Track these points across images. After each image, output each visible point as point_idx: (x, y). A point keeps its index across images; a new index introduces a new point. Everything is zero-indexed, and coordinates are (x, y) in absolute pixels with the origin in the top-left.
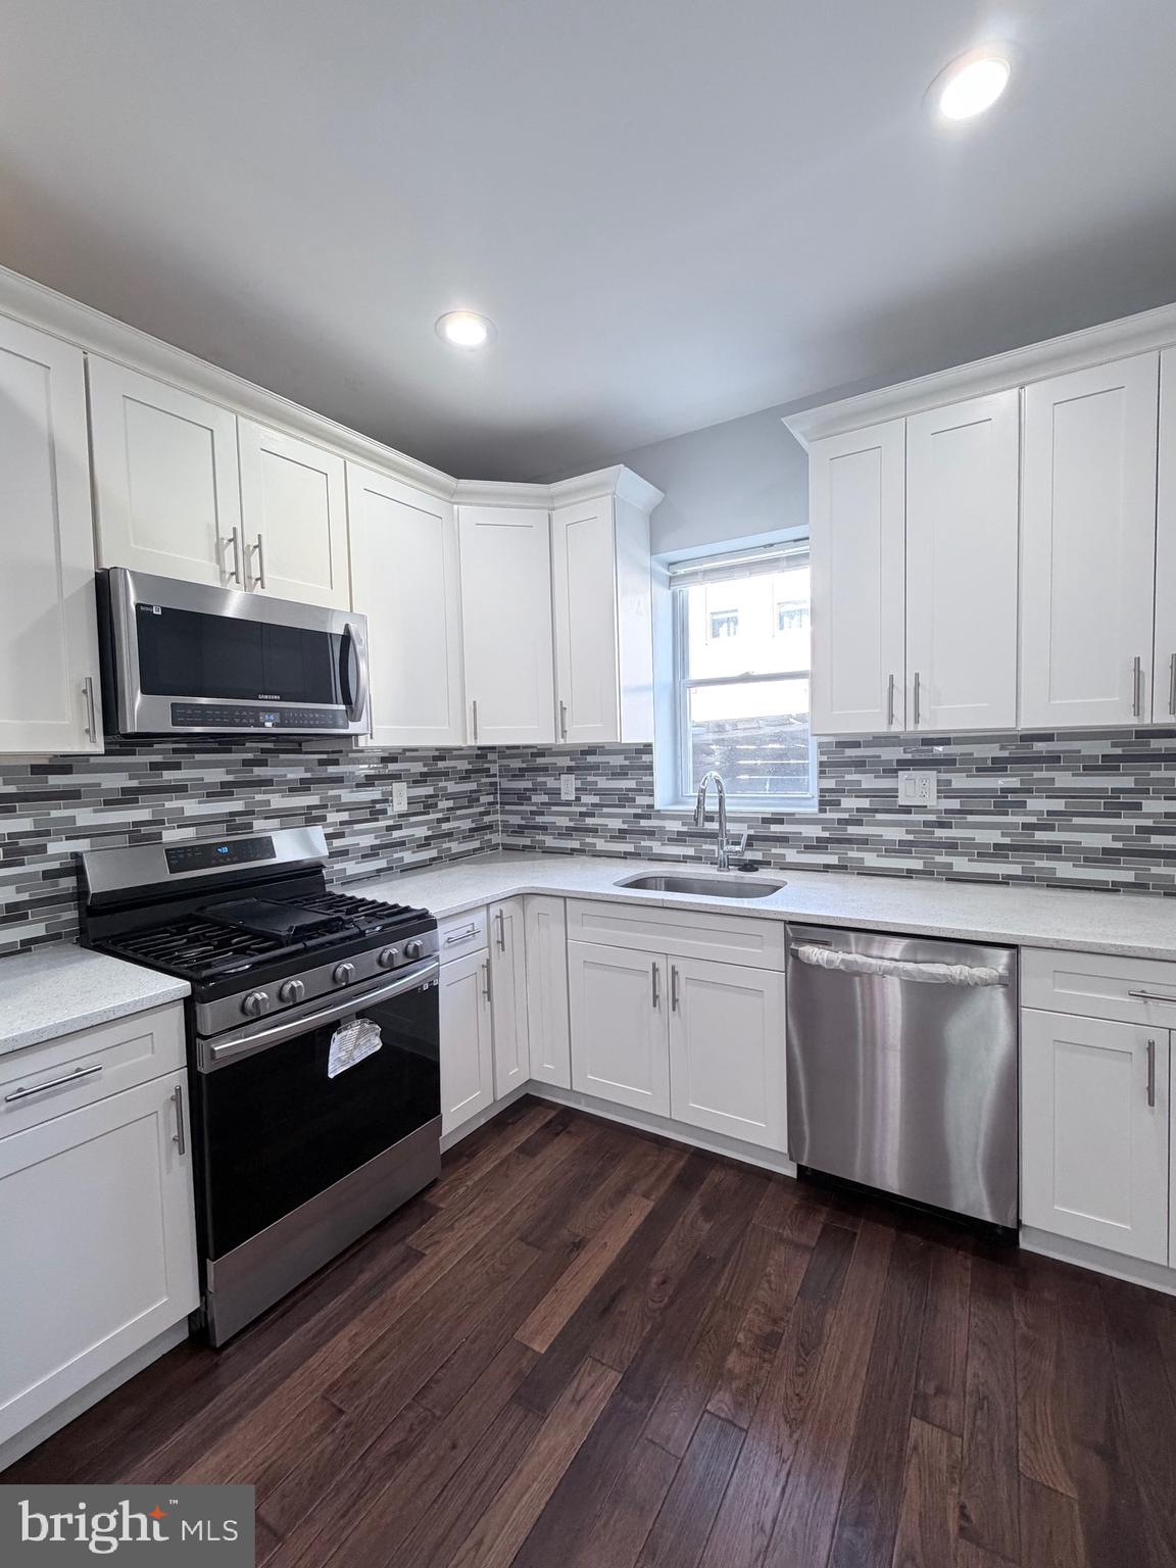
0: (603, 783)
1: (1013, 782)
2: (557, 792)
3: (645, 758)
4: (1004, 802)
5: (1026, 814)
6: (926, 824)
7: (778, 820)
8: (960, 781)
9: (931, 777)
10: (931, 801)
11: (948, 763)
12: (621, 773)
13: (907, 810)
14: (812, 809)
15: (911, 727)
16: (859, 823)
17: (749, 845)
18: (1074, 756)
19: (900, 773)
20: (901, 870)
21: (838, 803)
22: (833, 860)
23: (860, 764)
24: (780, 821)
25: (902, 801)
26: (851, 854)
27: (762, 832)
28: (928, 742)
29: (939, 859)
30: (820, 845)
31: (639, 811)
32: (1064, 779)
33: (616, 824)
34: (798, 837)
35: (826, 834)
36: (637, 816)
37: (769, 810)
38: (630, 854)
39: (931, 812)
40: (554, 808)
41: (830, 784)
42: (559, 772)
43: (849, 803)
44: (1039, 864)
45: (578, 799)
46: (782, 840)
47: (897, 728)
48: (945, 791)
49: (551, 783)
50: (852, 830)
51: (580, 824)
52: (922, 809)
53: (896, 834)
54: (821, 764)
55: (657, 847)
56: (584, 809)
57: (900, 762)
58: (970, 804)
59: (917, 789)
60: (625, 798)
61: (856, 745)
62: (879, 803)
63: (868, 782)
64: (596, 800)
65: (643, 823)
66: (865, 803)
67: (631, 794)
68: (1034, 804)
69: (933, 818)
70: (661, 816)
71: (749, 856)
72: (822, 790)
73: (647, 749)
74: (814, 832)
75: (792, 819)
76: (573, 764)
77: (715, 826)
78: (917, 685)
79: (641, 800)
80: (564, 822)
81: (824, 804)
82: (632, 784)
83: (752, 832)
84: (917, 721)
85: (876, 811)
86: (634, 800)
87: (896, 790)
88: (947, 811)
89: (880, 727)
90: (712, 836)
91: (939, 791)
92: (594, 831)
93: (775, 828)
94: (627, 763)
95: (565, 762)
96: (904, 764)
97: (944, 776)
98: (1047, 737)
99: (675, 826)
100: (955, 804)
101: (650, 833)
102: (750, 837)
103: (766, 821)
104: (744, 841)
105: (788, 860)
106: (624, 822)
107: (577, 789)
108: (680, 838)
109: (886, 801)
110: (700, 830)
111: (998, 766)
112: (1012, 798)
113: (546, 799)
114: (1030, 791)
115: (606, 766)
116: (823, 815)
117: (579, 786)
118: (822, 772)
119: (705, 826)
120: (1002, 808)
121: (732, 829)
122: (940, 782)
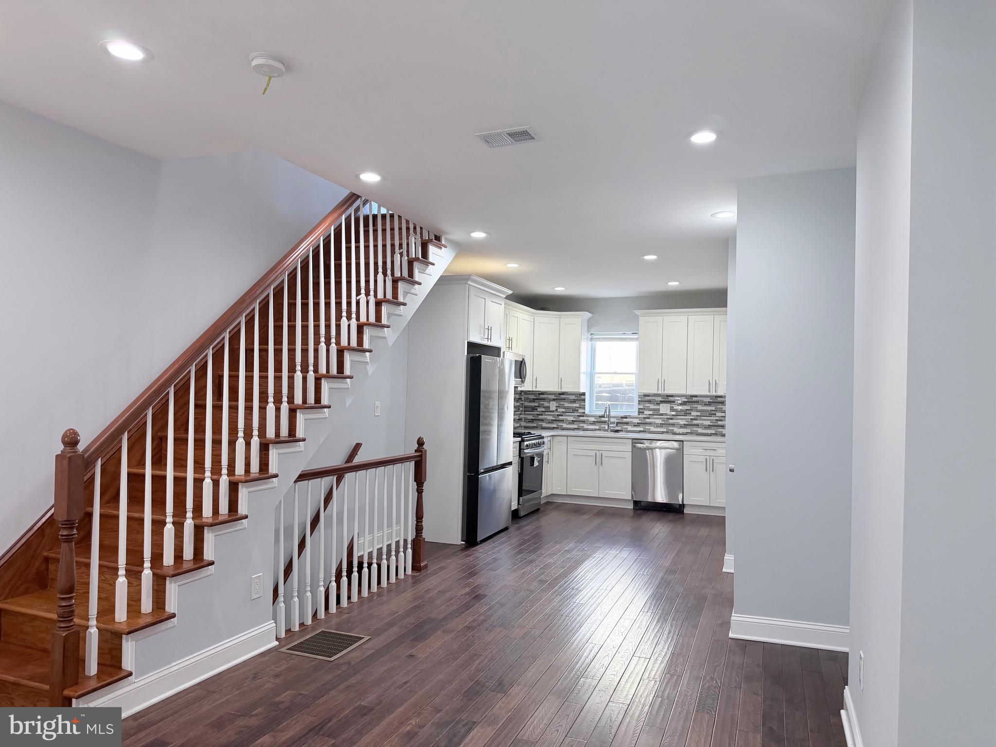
0: (566, 405)
1: (689, 408)
2: (549, 407)
3: (582, 397)
4: (686, 413)
5: (692, 416)
6: (667, 419)
8: (676, 407)
9: (669, 405)
10: (668, 412)
11: (673, 402)
12: (574, 401)
13: (662, 415)
14: (636, 414)
15: (663, 392)
16: (649, 418)
17: (617, 425)
18: (702, 401)
19: (660, 404)
20: (660, 432)
21: (643, 412)
22: (642, 429)
23: (650, 402)
24: (626, 418)
25: (661, 412)
26: (647, 427)
27: (620, 421)
28: (668, 396)
29: (670, 428)
30: (638, 425)
31: (580, 414)
32: (700, 407)
33: (571, 418)
34: (632, 423)
35: (640, 422)
36: (579, 416)
37: (623, 415)
38: (576, 428)
39: (669, 415)
40: (546, 413)
41: (641, 407)
42: (550, 400)
43: (646, 412)
44: (694, 429)
45: (557, 410)
46: (627, 423)
47: (659, 392)
48: (672, 409)
49: (546, 404)
50: (647, 420)
51: (557, 419)
52: (666, 414)
53: (659, 422)
54: (639, 401)
55: (585, 426)
56: (559, 413)
57: (661, 401)
58: (679, 414)
59: (664, 409)
60: (575, 410)
61: (649, 396)
62: (655, 413)
63: (652, 406)
64: (564, 410)
65: (581, 418)
66: (651, 413)
67: (577, 409)
68: (693, 413)
69: (669, 417)
70: (588, 416)
71: (617, 428)
72: (639, 409)
73: (584, 394)
74: (637, 421)
75: (630, 417)
76: (555, 398)
77: (607, 419)
78: (664, 382)
79: (580, 411)
80: (551, 418)
81: (639, 413)
82: (577, 405)
83: (618, 421)
84: (665, 391)
85: (654, 415)
86: (578, 411)
87: (659, 409)
88: (672, 415)
89: (656, 392)
90: (605, 422)
91: (670, 410)
92: (562, 421)
93: (625, 420)
94: (576, 398)
95: (553, 397)
96: (662, 402)
97: (672, 406)
98: (696, 396)
99: (592, 419)
100: (674, 413)
101: (583, 422)
102: (617, 423)
103: (622, 417)
104: (616, 423)
105: (628, 429)
106: (574, 418)
107: (556, 406)
108: (594, 423)
109: (656, 412)
110: (600, 421)
111: (685, 403)
112: (688, 412)
113: (543, 410)
114: (692, 410)
115: (568, 399)
116: (639, 416)
117: (557, 405)
118: (639, 403)
119: (603, 419)
120: (686, 414)
121: (612, 420)
122: (670, 407)
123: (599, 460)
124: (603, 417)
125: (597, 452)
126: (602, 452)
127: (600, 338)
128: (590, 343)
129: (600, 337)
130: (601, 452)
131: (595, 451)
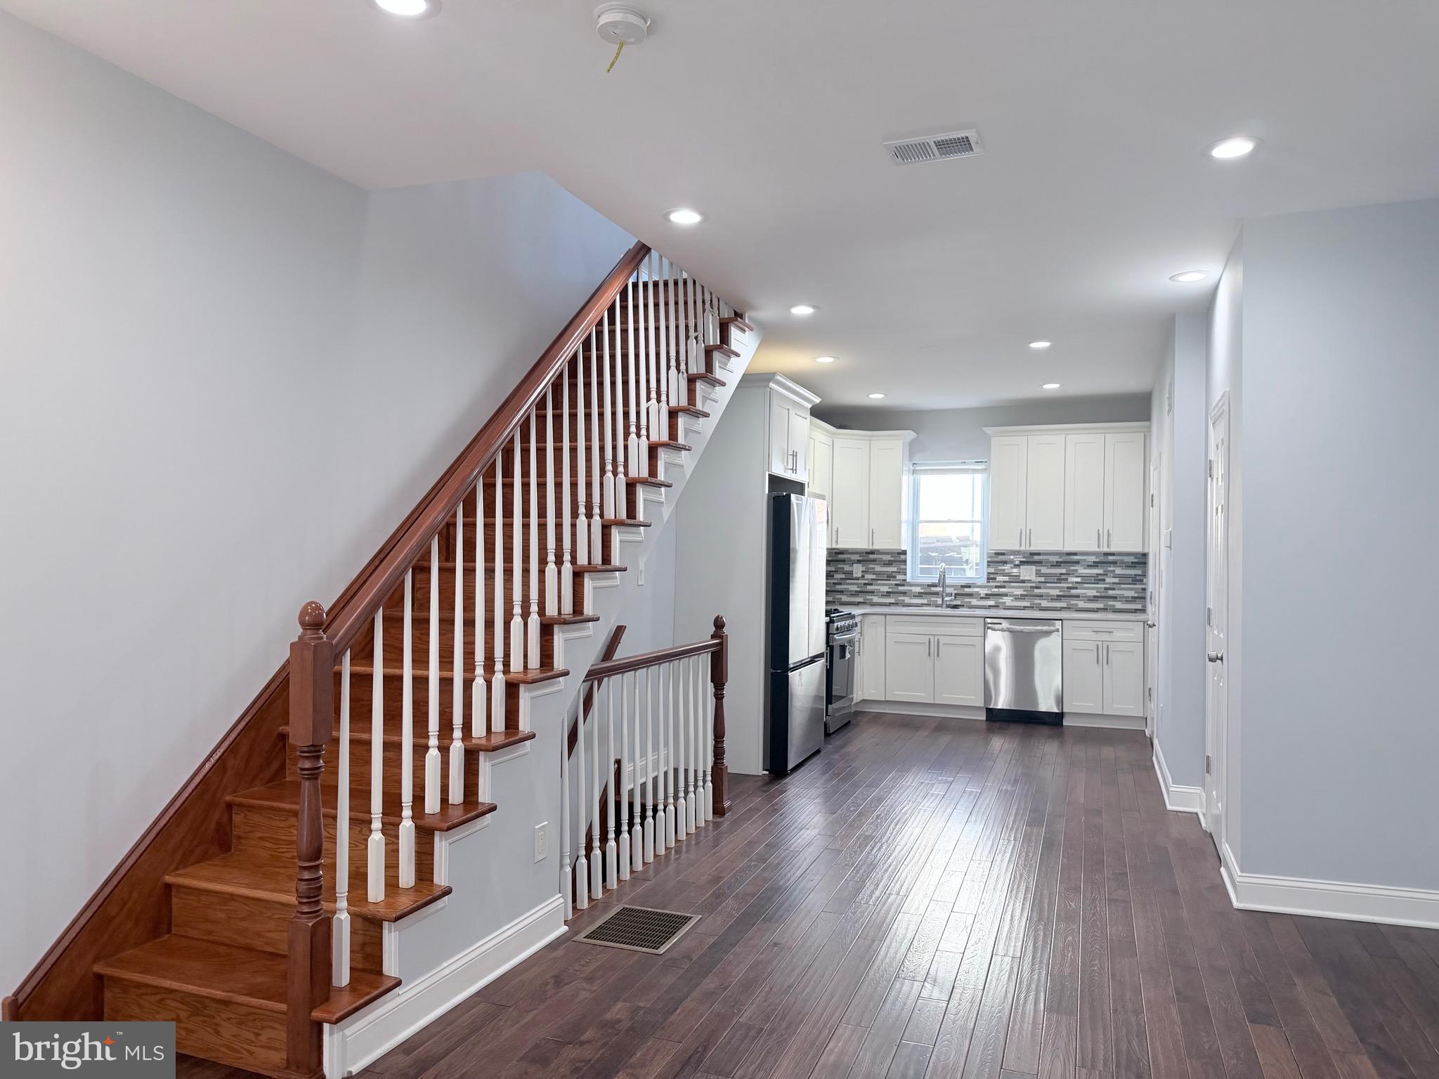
0: (878, 568)
1: (1063, 571)
2: (851, 573)
3: (903, 557)
4: (1060, 579)
5: (1068, 583)
6: (1032, 587)
7: (969, 586)
8: (1044, 570)
9: (1033, 568)
10: (1033, 578)
11: (1040, 562)
12: (890, 563)
13: (1023, 582)
14: (983, 581)
15: (1027, 549)
16: (1004, 587)
17: (955, 597)
18: (1085, 561)
19: (1021, 566)
20: (1021, 607)
21: (995, 579)
22: (993, 603)
23: (1005, 562)
24: (969, 587)
25: (1022, 578)
26: (1001, 600)
27: (961, 592)
28: (1032, 554)
29: (1036, 601)
30: (987, 597)
31: (898, 582)
32: (1081, 570)
33: (886, 589)
34: (977, 594)
35: (990, 592)
36: (897, 585)
37: (964, 582)
38: (892, 603)
39: (1033, 582)
40: (848, 581)
41: (992, 570)
42: (853, 563)
43: (1000, 578)
44: (1074, 602)
45: (863, 576)
46: (970, 595)
47: (1023, 548)
48: (1038, 574)
49: (847, 568)
50: (1002, 590)
51: (864, 589)
52: (1029, 581)
53: (1019, 592)
54: (988, 562)
55: (907, 600)
56: (866, 582)
57: (1021, 562)
58: (1049, 579)
59: (1028, 573)
60: (891, 576)
62: (1013, 579)
63: (1008, 570)
64: (874, 577)
65: (901, 588)
66: (1007, 579)
67: (894, 574)
68: (1070, 579)
69: (1034, 585)
70: (910, 585)
71: (955, 603)
72: (988, 573)
73: (904, 553)
74: (985, 591)
75: (975, 586)
76: (861, 558)
77: (941, 589)
78: (1030, 532)
79: (899, 577)
80: (855, 588)
81: (989, 579)
82: (895, 569)
83: (956, 592)
84: (1030, 546)
85: (1011, 582)
86: (895, 577)
87: (1019, 574)
88: (1039, 582)
89: (1017, 548)
90: (937, 594)
91: (1036, 574)
92: (872, 592)
93: (967, 590)
94: (892, 559)
95: (857, 557)
96: (1023, 563)
97: (1038, 568)
98: (1075, 554)
99: (918, 589)
100: (1042, 579)
101: (904, 593)
102: (956, 594)
103: (962, 587)
104: (953, 595)
105: (972, 604)
106: (889, 588)
107: (862, 571)
108: (920, 595)
109: (1015, 578)
110: (929, 592)
111: (1058, 564)
112: (1063, 577)
113: (843, 576)
114: (1069, 574)
115: (881, 560)
116: (988, 584)
117: (864, 570)
118: (988, 565)
119: (934, 589)
120: (1059, 581)
121: (948, 590)
122: (1036, 570)
123: (934, 650)
124: (934, 585)
125: (932, 638)
126: (940, 638)
127: (927, 470)
128: (912, 477)
129: (927, 468)
130: (936, 638)
131: (928, 637)
